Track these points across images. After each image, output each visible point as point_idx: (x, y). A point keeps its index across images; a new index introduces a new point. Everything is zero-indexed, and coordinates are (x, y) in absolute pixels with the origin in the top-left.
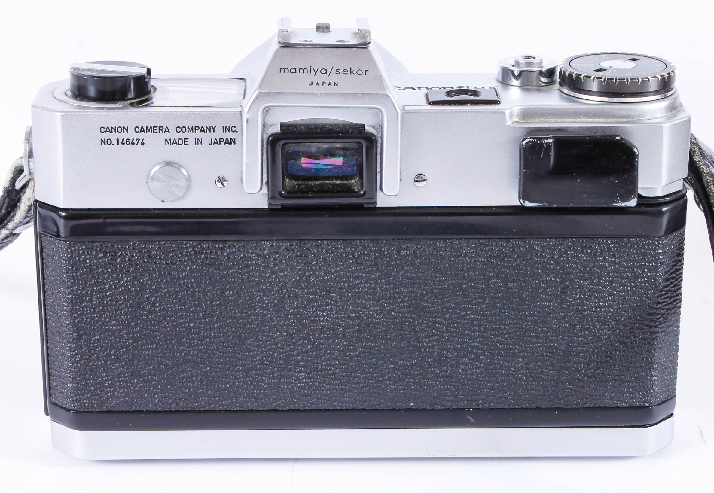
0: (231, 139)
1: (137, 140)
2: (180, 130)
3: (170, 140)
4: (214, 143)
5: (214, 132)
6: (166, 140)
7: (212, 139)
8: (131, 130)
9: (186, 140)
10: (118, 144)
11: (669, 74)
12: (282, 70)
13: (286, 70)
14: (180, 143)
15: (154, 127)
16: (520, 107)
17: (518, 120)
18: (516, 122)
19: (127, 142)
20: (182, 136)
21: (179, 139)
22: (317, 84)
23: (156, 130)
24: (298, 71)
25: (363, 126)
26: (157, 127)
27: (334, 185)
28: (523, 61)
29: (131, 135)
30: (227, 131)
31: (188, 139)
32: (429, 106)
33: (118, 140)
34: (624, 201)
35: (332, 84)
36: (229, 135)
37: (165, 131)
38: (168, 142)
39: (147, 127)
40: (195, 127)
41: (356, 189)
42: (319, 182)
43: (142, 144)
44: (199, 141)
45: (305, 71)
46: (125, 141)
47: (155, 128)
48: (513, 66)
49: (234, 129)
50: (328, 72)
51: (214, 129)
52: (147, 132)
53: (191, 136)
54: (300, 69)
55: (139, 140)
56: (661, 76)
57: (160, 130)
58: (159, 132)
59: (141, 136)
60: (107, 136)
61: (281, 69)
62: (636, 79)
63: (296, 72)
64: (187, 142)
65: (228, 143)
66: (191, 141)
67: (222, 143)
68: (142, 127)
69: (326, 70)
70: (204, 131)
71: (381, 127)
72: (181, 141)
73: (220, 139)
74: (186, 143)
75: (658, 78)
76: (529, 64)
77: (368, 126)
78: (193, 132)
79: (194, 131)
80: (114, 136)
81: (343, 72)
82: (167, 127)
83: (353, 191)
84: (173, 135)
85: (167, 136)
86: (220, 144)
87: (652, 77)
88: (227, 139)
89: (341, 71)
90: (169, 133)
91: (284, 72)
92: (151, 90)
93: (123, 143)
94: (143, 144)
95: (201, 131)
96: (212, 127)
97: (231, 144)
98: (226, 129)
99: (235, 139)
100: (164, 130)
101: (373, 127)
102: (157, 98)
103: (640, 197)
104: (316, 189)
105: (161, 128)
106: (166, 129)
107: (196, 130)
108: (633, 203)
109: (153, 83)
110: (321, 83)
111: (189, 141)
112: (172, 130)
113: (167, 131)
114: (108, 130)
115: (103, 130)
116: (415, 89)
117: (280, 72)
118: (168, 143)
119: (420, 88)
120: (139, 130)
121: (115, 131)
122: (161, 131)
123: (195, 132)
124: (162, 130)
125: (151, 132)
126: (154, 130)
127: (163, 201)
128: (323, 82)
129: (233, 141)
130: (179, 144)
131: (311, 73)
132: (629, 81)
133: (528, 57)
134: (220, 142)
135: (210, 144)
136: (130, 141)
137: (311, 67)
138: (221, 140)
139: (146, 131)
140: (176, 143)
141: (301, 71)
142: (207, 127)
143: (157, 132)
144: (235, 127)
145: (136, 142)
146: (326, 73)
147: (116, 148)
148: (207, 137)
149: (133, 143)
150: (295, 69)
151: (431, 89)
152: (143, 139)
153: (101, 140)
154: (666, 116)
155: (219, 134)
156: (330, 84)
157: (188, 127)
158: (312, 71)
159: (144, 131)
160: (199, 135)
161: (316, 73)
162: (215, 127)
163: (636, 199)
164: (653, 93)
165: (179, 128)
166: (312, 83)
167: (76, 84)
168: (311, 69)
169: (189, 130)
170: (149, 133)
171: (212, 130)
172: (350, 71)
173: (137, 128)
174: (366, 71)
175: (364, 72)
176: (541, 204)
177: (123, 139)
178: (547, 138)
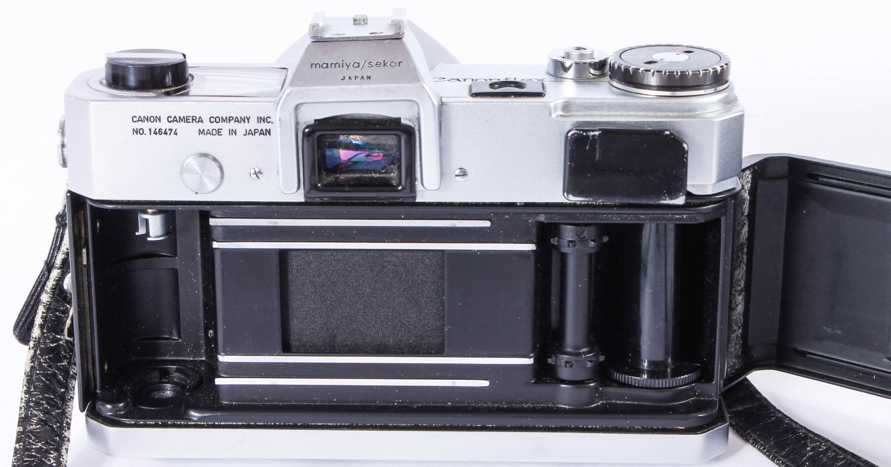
0: (266, 130)
1: (169, 130)
2: (214, 120)
3: (204, 130)
4: (249, 134)
5: (248, 122)
6: (199, 130)
7: (246, 130)
8: (164, 119)
9: (220, 131)
10: (150, 134)
11: (722, 66)
12: (314, 66)
13: (318, 66)
14: (214, 133)
15: (187, 117)
17: (561, 114)
18: (560, 116)
19: (159, 132)
20: (216, 126)
21: (213, 130)
22: (350, 78)
23: (189, 119)
25: (400, 119)
26: (190, 117)
27: (371, 179)
28: (575, 53)
29: (164, 125)
30: (262, 122)
31: (222, 129)
32: (470, 98)
33: (150, 130)
34: (671, 199)
35: (365, 77)
36: (264, 126)
37: (199, 121)
38: (201, 132)
39: (180, 117)
40: (229, 117)
41: (394, 183)
42: (358, 175)
43: (174, 134)
44: (233, 132)
45: (337, 65)
46: (157, 131)
47: (188, 118)
48: (563, 58)
49: (269, 120)
50: (361, 66)
51: (248, 119)
52: (180, 122)
53: (225, 127)
54: (331, 64)
55: (171, 130)
56: (713, 69)
57: (193, 120)
58: (193, 122)
59: (174, 125)
60: (139, 125)
61: (312, 65)
62: (686, 72)
63: (327, 67)
64: (221, 132)
65: (263, 134)
66: (225, 132)
67: (257, 134)
68: (175, 117)
69: (359, 63)
70: (238, 121)
71: (419, 119)
72: (214, 132)
73: (255, 130)
74: (220, 133)
75: (710, 72)
76: (582, 56)
77: (404, 119)
78: (227, 122)
79: (228, 121)
80: (146, 126)
81: (376, 65)
82: (200, 117)
83: (392, 185)
84: (206, 125)
85: (200, 126)
86: (255, 135)
87: (703, 71)
88: (262, 130)
89: (374, 64)
90: (203, 122)
91: (315, 68)
92: (188, 79)
93: (155, 133)
94: (176, 134)
95: (235, 121)
96: (247, 117)
97: (266, 134)
98: (261, 120)
99: (270, 130)
100: (197, 120)
101: (410, 120)
102: (194, 87)
103: (689, 195)
104: (352, 183)
105: (194, 118)
106: (199, 119)
107: (230, 120)
108: (681, 200)
109: (190, 71)
110: (353, 78)
111: (223, 132)
112: (206, 120)
113: (201, 120)
114: (140, 120)
115: (135, 119)
116: (460, 81)
117: (312, 67)
118: (202, 134)
119: (465, 80)
120: (172, 119)
121: (147, 120)
122: (194, 121)
123: (229, 122)
124: (195, 120)
125: (184, 122)
126: (187, 119)
127: (197, 193)
128: (356, 76)
129: (269, 132)
130: (213, 135)
131: (343, 67)
132: (679, 74)
133: (579, 49)
134: (255, 133)
135: (244, 135)
136: (163, 131)
137: (343, 61)
138: (256, 131)
139: (178, 121)
140: (210, 133)
141: (333, 65)
142: (241, 118)
143: (190, 122)
144: (270, 118)
145: (169, 132)
146: (359, 66)
147: (147, 137)
148: (241, 128)
149: (166, 133)
150: (327, 64)
151: (476, 80)
152: (176, 130)
153: (134, 129)
154: (718, 111)
155: (253, 125)
156: (362, 78)
157: (222, 118)
158: (345, 65)
159: (176, 121)
160: (233, 125)
161: (348, 66)
162: (250, 117)
163: (684, 197)
164: (709, 86)
165: (213, 118)
166: (344, 77)
167: (110, 72)
168: (343, 64)
169: (223, 120)
170: (182, 123)
171: (246, 120)
172: (383, 64)
173: (170, 118)
174: (400, 63)
175: (398, 64)
176: (586, 198)
177: (156, 129)
178: (593, 131)
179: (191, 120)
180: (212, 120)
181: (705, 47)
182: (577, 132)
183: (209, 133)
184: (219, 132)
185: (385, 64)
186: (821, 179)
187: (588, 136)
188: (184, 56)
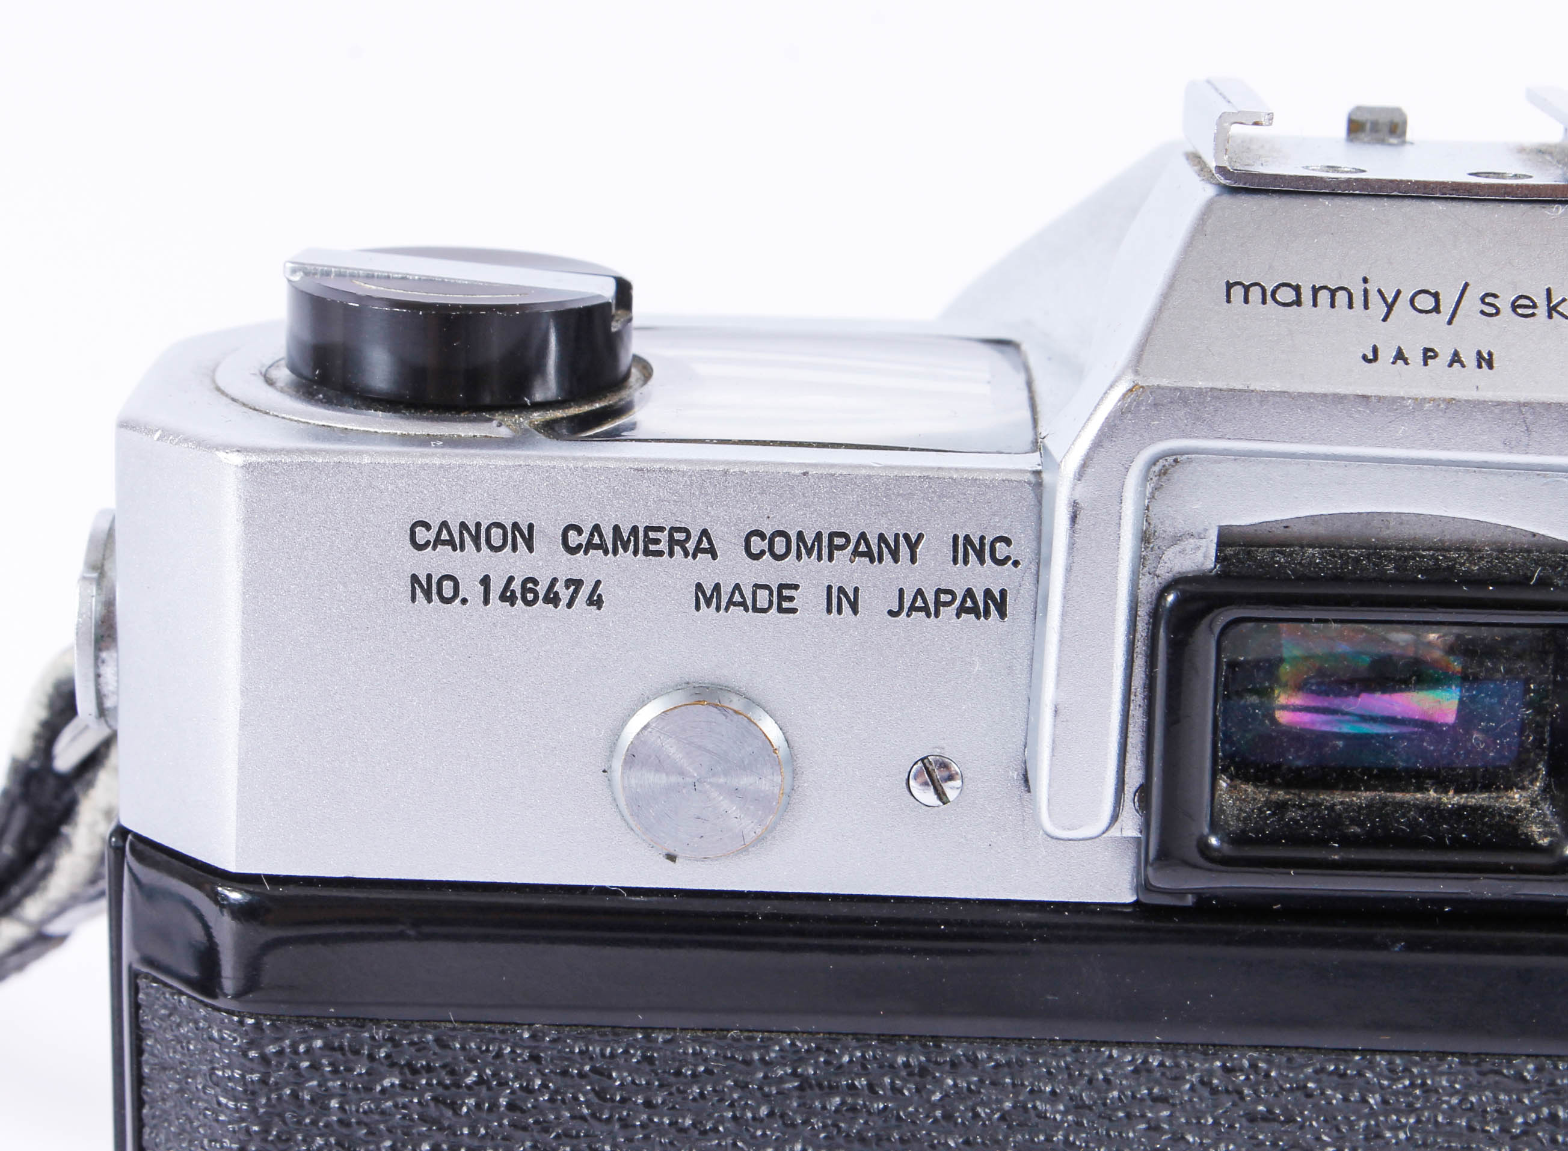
0: (988, 593)
1: (569, 583)
2: (765, 545)
3: (717, 587)
4: (913, 608)
5: (913, 560)
6: (699, 587)
7: (901, 591)
8: (548, 538)
9: (786, 593)
10: (486, 601)
12: (1239, 292)
13: (1256, 293)
14: (763, 602)
15: (648, 529)
19: (525, 591)
20: (770, 572)
21: (757, 586)
23: (657, 541)
24: (1307, 296)
26: (661, 529)
27: (1431, 813)
29: (547, 562)
30: (972, 557)
31: (796, 587)
33: (485, 582)
36: (979, 576)
37: (698, 550)
38: (706, 597)
39: (616, 529)
40: (832, 535)
41: (1538, 833)
43: (590, 602)
44: (844, 598)
45: (1342, 297)
46: (516, 586)
47: (652, 535)
49: (1001, 549)
51: (913, 547)
52: (615, 552)
53: (812, 575)
55: (578, 584)
57: (672, 542)
58: (671, 554)
59: (588, 567)
60: (439, 561)
61: (1232, 286)
63: (1297, 301)
64: (791, 599)
65: (974, 611)
66: (809, 597)
67: (950, 611)
68: (597, 532)
70: (869, 554)
72: (763, 596)
73: (938, 592)
74: (785, 605)
78: (820, 558)
79: (825, 552)
80: (468, 564)
81: (1514, 306)
82: (705, 533)
83: (1528, 846)
84: (731, 569)
85: (704, 570)
86: (937, 615)
88: (969, 593)
90: (714, 556)
91: (1245, 300)
93: (507, 597)
94: (596, 601)
95: (856, 553)
96: (906, 537)
97: (987, 613)
98: (969, 549)
99: (1003, 593)
100: (691, 546)
104: (1355, 830)
105: (680, 536)
106: (700, 541)
107: (832, 548)
111: (799, 599)
112: (729, 544)
113: (706, 547)
114: (447, 538)
115: (423, 536)
118: (708, 604)
120: (583, 539)
121: (477, 539)
122: (677, 548)
123: (831, 558)
124: (682, 544)
125: (635, 553)
126: (649, 541)
127: (671, 857)
129: (999, 603)
130: (756, 610)
134: (938, 603)
135: (891, 613)
136: (542, 590)
138: (944, 598)
139: (610, 547)
140: (743, 604)
141: (1324, 296)
142: (882, 538)
143: (660, 553)
144: (1007, 541)
145: (565, 595)
148: (879, 582)
149: (552, 599)
150: (1296, 289)
152: (598, 583)
153: (415, 579)
155: (934, 569)
157: (801, 539)
159: (602, 547)
160: (845, 569)
162: (920, 537)
165: (762, 536)
169: (805, 546)
170: (625, 557)
171: (904, 550)
173: (572, 534)
177: (509, 581)
179: (663, 546)
180: (757, 545)
183: (737, 600)
184: (781, 598)
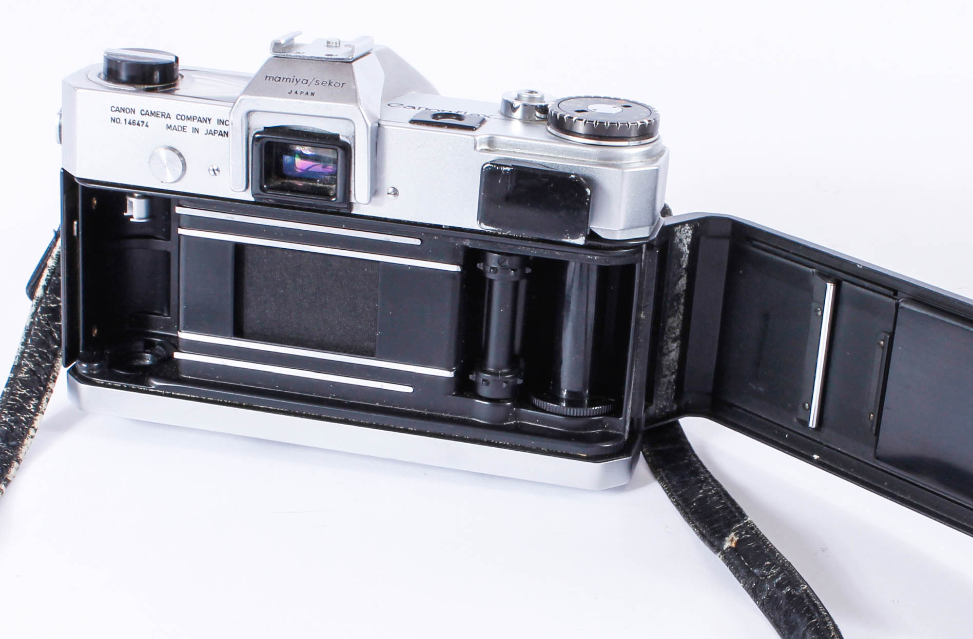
0: (224, 132)
3: (171, 126)
4: (210, 133)
5: (210, 123)
6: (167, 125)
7: (207, 130)
8: (138, 112)
10: (126, 123)
11: (649, 121)
13: (272, 78)
14: (180, 129)
15: (157, 112)
16: (488, 136)
17: (488, 148)
18: (486, 150)
19: (133, 122)
20: (182, 123)
21: (179, 126)
22: (296, 93)
23: (159, 114)
24: (282, 79)
25: (339, 135)
26: (160, 112)
28: (525, 96)
29: (137, 117)
30: (221, 123)
31: (186, 127)
32: (409, 124)
33: (125, 120)
34: (573, 238)
35: (309, 94)
36: (223, 128)
37: (167, 117)
38: (169, 127)
39: (151, 111)
40: (194, 117)
41: (332, 193)
43: (146, 126)
44: (196, 130)
45: (289, 80)
46: (132, 122)
48: (515, 99)
49: (227, 123)
50: (309, 83)
51: (209, 120)
52: (151, 116)
53: (190, 125)
54: (284, 78)
55: (143, 122)
56: (641, 122)
57: (162, 115)
58: (162, 117)
59: (146, 118)
60: (116, 115)
61: (267, 77)
62: (615, 124)
63: (279, 81)
65: (222, 135)
66: (189, 129)
67: (217, 135)
68: (147, 111)
69: (307, 80)
70: (201, 121)
71: (354, 137)
73: (215, 130)
75: (638, 125)
76: (531, 99)
77: (342, 136)
78: (191, 121)
80: (122, 116)
81: (322, 83)
82: (168, 114)
83: (328, 195)
84: (173, 122)
85: (168, 122)
86: (214, 135)
87: (632, 123)
88: (221, 131)
89: (319, 83)
90: (170, 119)
91: (269, 80)
92: (177, 78)
93: (130, 123)
94: (147, 126)
95: (198, 121)
96: (208, 118)
97: (224, 136)
98: (221, 122)
99: (228, 132)
100: (166, 116)
101: (347, 137)
103: (593, 236)
105: (163, 114)
107: (194, 119)
108: (581, 241)
109: (180, 72)
110: (299, 93)
111: (187, 129)
112: (173, 117)
113: (169, 116)
114: (119, 110)
115: (113, 109)
116: (415, 109)
117: (266, 79)
118: (169, 129)
119: (419, 108)
120: (145, 113)
121: (124, 111)
123: (193, 121)
124: (164, 116)
125: (155, 117)
126: (157, 114)
127: (162, 182)
128: (301, 92)
129: (226, 134)
130: (178, 130)
131: (293, 82)
132: (609, 125)
133: (531, 92)
134: (215, 133)
135: (206, 134)
136: (136, 122)
137: (294, 76)
139: (150, 114)
140: (176, 129)
141: (285, 80)
142: (203, 118)
143: (159, 117)
144: (228, 121)
145: (141, 124)
146: (307, 83)
147: (123, 126)
148: (203, 127)
149: (138, 124)
150: (280, 78)
151: (430, 110)
152: (147, 123)
153: (112, 118)
154: (646, 161)
155: (214, 126)
156: (307, 93)
157: (187, 116)
159: (148, 115)
160: (196, 124)
161: (297, 82)
162: (211, 119)
163: (584, 238)
164: (634, 139)
165: (180, 115)
166: (291, 92)
167: (106, 66)
168: (294, 79)
169: (188, 118)
170: (153, 117)
171: (208, 121)
172: (328, 83)
173: (142, 112)
174: (343, 84)
175: (341, 85)
176: (496, 228)
177: (130, 120)
178: (506, 166)
179: (160, 116)
180: (179, 117)
181: (640, 102)
182: (491, 165)
183: (175, 128)
184: (184, 129)
185: (330, 84)
186: (755, 243)
187: (500, 171)
188: (177, 59)
